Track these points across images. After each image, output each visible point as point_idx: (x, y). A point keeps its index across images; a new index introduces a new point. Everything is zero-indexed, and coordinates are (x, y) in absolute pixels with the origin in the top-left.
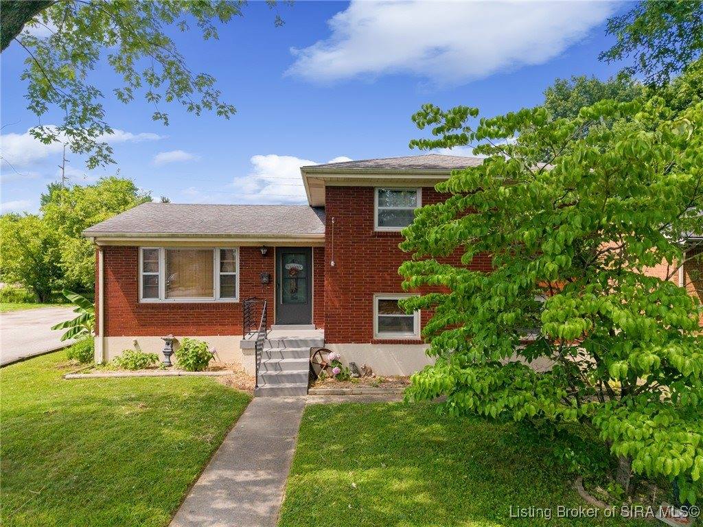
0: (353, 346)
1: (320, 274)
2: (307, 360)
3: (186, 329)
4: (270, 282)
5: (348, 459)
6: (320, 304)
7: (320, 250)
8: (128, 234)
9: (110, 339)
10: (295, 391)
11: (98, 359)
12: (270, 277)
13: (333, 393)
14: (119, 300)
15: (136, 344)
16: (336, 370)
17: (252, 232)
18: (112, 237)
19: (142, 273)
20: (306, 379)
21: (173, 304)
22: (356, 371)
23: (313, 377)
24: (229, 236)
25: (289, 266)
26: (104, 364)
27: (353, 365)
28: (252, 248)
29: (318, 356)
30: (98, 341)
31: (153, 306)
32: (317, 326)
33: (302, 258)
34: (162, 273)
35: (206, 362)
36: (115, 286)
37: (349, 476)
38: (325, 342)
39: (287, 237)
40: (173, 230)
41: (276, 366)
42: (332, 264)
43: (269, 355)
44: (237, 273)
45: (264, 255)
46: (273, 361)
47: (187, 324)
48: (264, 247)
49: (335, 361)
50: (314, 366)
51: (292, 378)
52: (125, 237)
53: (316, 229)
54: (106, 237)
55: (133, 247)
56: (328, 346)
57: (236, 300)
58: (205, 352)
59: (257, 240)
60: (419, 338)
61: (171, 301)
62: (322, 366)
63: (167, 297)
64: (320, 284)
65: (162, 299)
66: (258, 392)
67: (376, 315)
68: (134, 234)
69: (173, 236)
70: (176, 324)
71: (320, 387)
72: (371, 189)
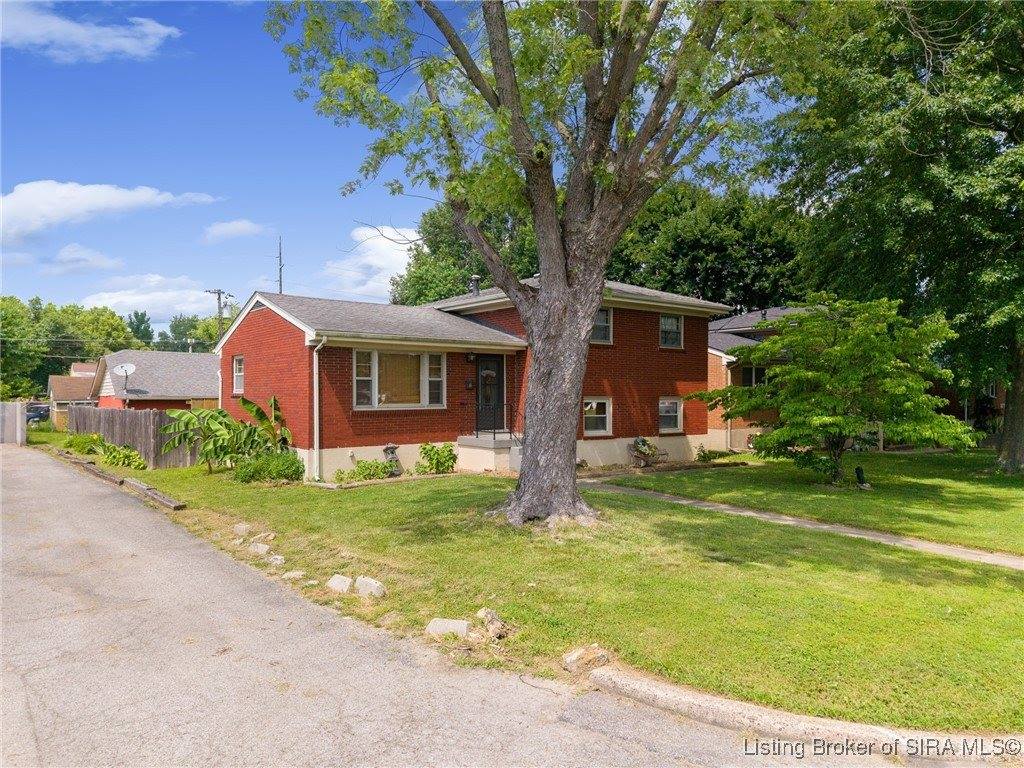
1: (511, 381)
3: (400, 437)
4: (473, 387)
7: (512, 358)
8: (363, 335)
9: (327, 452)
12: (473, 383)
14: (334, 407)
15: (353, 455)
18: (346, 337)
19: (355, 378)
21: (387, 411)
25: (484, 373)
26: (321, 479)
28: (458, 353)
30: (315, 454)
31: (367, 414)
32: (511, 429)
33: (496, 365)
34: (375, 379)
35: (453, 466)
36: (330, 391)
44: (444, 379)
45: (470, 361)
54: (340, 336)
55: (348, 348)
57: (444, 406)
60: (610, 433)
61: (384, 407)
63: (380, 404)
65: (375, 405)
70: (391, 432)
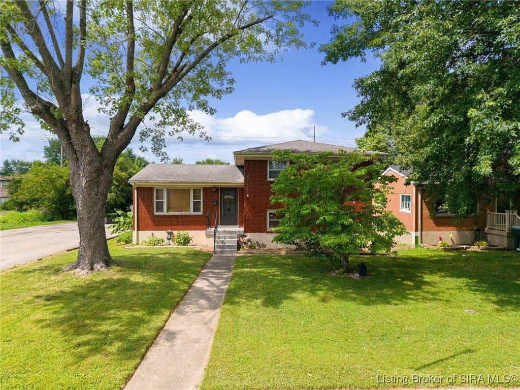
0: (257, 234)
1: (242, 201)
2: (236, 240)
3: (176, 227)
4: (217, 204)
5: (255, 266)
6: (241, 215)
7: (242, 189)
9: (140, 232)
10: (231, 252)
11: (135, 241)
12: (217, 202)
13: (248, 253)
14: (144, 213)
15: (153, 235)
16: (249, 243)
17: (209, 180)
19: (155, 200)
20: (236, 247)
21: (171, 215)
22: (259, 245)
23: (239, 247)
24: (199, 183)
25: (226, 197)
26: (138, 244)
27: (258, 242)
28: (209, 188)
29: (241, 239)
30: (135, 233)
31: (161, 216)
32: (240, 226)
33: (233, 193)
34: (165, 201)
35: (189, 242)
36: (142, 206)
37: (255, 270)
38: (244, 232)
39: (226, 183)
40: (171, 180)
41: (222, 242)
42: (248, 196)
43: (219, 238)
44: (201, 200)
45: (215, 192)
46: (221, 240)
47: (177, 225)
48: (215, 188)
49: (249, 240)
50: (239, 243)
51: (230, 247)
52: (149, 183)
53: (239, 179)
55: (152, 188)
56: (246, 234)
57: (201, 213)
58: (188, 238)
59: (211, 184)
61: (170, 213)
62: (243, 243)
63: (167, 211)
64: (242, 206)
65: (165, 213)
66: (215, 252)
67: (268, 220)
68: (153, 182)
69: (172, 182)
70: (172, 225)
71: (242, 251)
72: (266, 161)
